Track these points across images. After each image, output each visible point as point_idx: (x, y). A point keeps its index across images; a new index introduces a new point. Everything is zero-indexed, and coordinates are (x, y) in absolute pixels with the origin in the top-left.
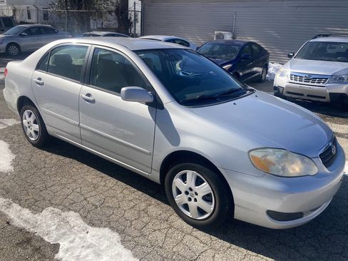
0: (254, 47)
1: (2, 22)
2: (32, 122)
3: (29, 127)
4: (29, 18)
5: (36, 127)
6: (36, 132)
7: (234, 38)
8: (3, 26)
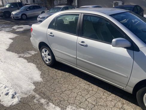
0: (138, 8)
1: (18, 5)
2: (47, 55)
3: (45, 57)
4: (27, 2)
5: (50, 57)
6: (49, 59)
7: (123, 4)
8: (18, 6)
